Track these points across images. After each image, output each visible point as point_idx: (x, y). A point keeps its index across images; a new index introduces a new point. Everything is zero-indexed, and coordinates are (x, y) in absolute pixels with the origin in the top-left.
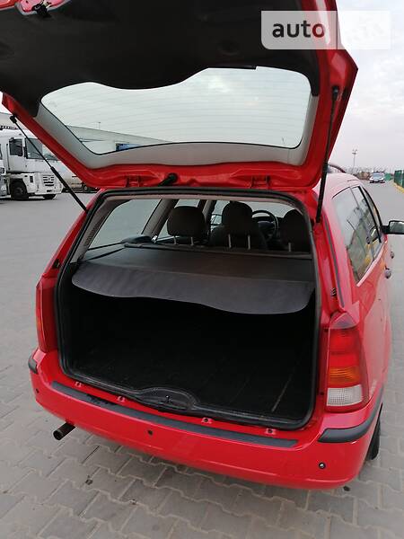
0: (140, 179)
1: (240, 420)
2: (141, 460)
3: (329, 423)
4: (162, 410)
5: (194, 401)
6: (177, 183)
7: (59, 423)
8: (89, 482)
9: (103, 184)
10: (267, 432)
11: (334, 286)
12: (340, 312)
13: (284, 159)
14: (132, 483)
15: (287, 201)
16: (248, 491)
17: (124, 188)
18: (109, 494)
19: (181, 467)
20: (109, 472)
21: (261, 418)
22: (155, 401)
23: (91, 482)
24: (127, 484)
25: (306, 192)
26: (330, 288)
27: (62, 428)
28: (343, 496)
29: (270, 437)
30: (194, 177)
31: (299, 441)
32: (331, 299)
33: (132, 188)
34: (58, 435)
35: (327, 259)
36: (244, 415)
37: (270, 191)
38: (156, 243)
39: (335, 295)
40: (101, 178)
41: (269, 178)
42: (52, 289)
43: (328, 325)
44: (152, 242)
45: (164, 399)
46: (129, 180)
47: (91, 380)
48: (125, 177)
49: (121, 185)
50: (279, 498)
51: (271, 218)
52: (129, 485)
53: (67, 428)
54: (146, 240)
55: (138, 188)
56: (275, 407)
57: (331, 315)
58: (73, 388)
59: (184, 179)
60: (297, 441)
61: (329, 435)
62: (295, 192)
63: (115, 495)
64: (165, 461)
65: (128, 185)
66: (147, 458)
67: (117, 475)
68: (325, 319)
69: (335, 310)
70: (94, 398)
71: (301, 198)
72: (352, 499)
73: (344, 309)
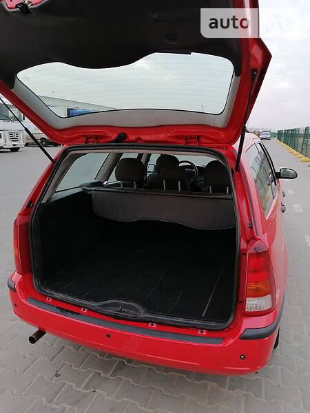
0: (97, 137)
1: (179, 324)
2: (98, 356)
3: (248, 324)
4: (117, 318)
5: (141, 309)
6: (126, 140)
7: (33, 330)
8: (57, 375)
9: (67, 141)
10: (199, 333)
11: (250, 220)
12: (256, 239)
13: (210, 122)
14: (91, 375)
15: (212, 154)
16: (181, 377)
17: (84, 144)
18: (74, 385)
19: (130, 361)
20: (73, 367)
21: (195, 322)
22: (112, 311)
23: (59, 375)
24: (87, 376)
25: (226, 148)
26: (247, 221)
27: (36, 334)
28: (254, 378)
29: (202, 336)
30: (140, 136)
31: (225, 339)
32: (248, 230)
33: (90, 144)
34: (32, 340)
35: (244, 200)
36: (181, 320)
37: (199, 147)
38: (106, 187)
39: (251, 227)
40: (65, 136)
41: (198, 137)
42: (27, 224)
43: (246, 250)
44: (104, 186)
45: (118, 309)
46: (88, 138)
47: (59, 296)
48: (85, 136)
49: (82, 142)
50: (207, 382)
51: (192, 166)
52: (90, 377)
53: (40, 334)
54: (99, 184)
55: (95, 144)
56: (204, 313)
57: (248, 242)
58: (45, 302)
59: (132, 137)
60: (224, 339)
61: (248, 333)
62: (218, 148)
63: (78, 385)
64: (117, 357)
65: (87, 142)
66: (102, 355)
67: (80, 369)
68: (243, 245)
69: (252, 238)
70: (62, 309)
71: (223, 152)
72: (261, 379)
73: (258, 237)
